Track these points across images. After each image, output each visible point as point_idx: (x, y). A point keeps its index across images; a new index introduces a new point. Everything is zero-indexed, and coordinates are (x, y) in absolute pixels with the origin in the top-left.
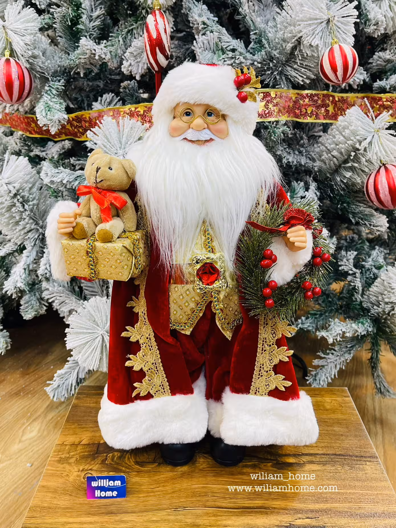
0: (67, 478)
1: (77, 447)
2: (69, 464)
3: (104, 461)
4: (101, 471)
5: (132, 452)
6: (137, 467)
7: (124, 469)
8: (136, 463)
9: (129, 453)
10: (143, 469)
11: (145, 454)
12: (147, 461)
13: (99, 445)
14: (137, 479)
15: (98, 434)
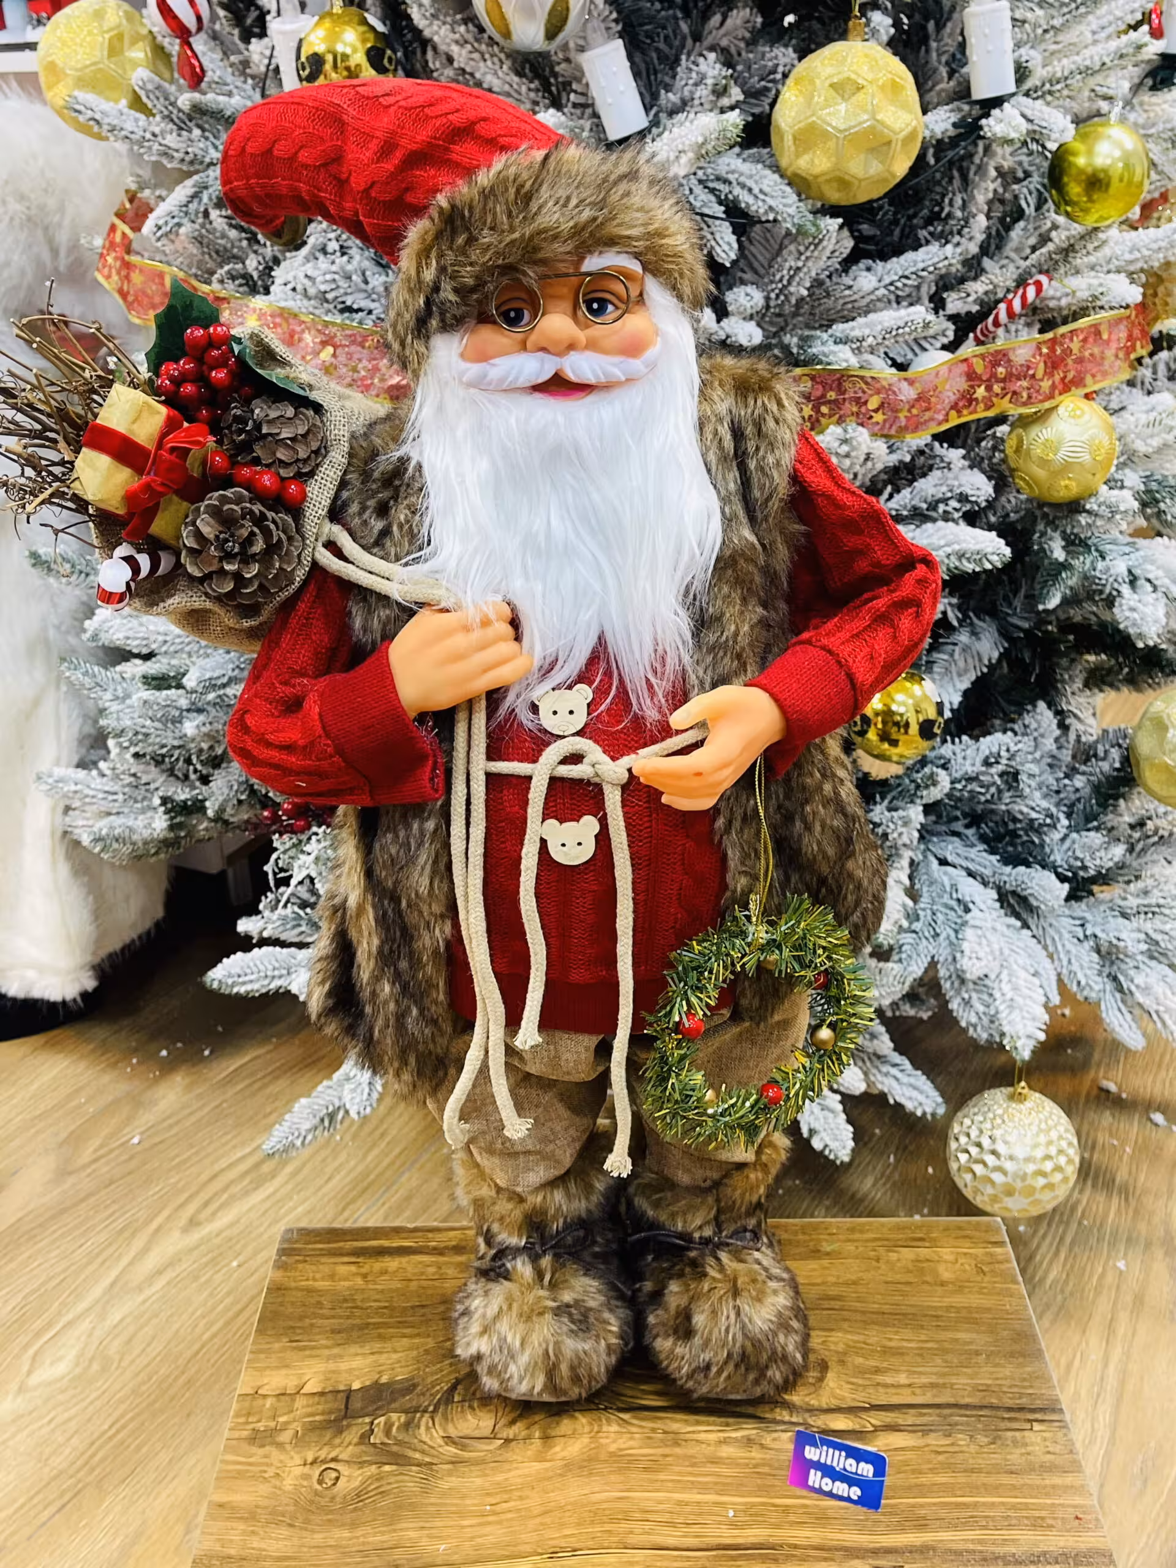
0: (278, 1483)
1: (293, 1400)
2: (280, 1446)
3: (365, 1438)
4: (362, 1464)
5: (435, 1411)
6: (452, 1450)
7: (417, 1456)
8: (449, 1439)
9: (427, 1415)
10: (466, 1455)
11: (469, 1417)
12: (477, 1434)
13: (349, 1393)
14: (453, 1482)
15: (343, 1366)
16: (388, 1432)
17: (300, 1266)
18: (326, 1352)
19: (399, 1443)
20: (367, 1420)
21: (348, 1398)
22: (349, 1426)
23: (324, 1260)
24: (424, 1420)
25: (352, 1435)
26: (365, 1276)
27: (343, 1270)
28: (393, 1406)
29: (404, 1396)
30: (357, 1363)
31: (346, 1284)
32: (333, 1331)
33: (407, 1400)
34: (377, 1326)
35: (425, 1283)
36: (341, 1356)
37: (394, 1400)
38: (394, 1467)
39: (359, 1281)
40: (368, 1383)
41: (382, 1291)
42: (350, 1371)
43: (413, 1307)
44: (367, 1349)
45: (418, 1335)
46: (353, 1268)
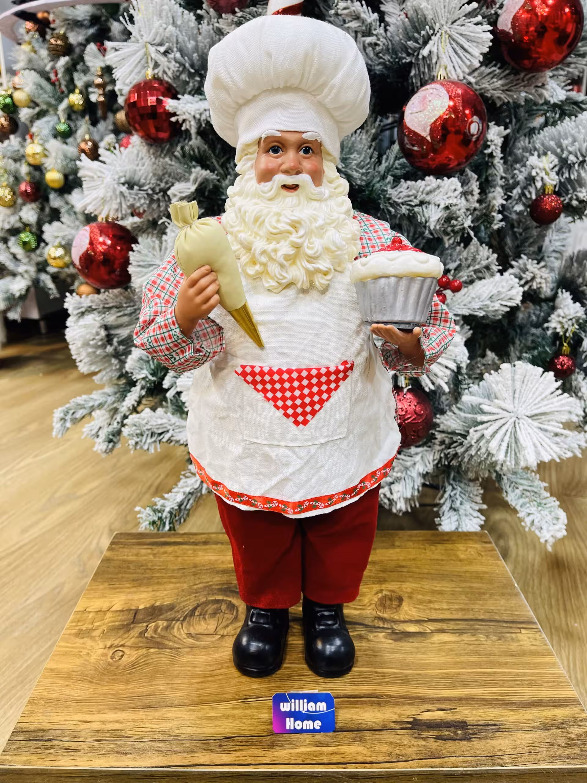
0: (87, 658)
1: (105, 614)
2: (92, 638)
3: (141, 634)
4: (138, 648)
5: (184, 620)
6: (191, 640)
7: (171, 644)
8: (190, 635)
9: (179, 622)
10: (198, 643)
11: (202, 623)
12: (206, 632)
13: (137, 611)
14: (190, 658)
15: (136, 597)
16: (155, 631)
17: (121, 550)
18: (128, 590)
19: (162, 637)
20: (145, 624)
21: (136, 614)
22: (133, 628)
23: (134, 547)
24: (177, 624)
25: (135, 632)
26: (154, 555)
27: (143, 551)
28: (161, 617)
29: (167, 612)
30: (144, 595)
31: (144, 558)
32: (133, 580)
33: (170, 615)
34: (158, 578)
35: (186, 558)
36: (135, 592)
37: (161, 615)
38: (156, 650)
39: (151, 557)
40: (148, 606)
41: (163, 561)
42: (139, 600)
43: (178, 569)
44: (150, 589)
45: (179, 582)
46: (149, 551)
